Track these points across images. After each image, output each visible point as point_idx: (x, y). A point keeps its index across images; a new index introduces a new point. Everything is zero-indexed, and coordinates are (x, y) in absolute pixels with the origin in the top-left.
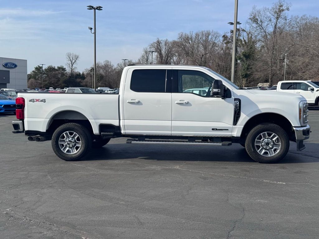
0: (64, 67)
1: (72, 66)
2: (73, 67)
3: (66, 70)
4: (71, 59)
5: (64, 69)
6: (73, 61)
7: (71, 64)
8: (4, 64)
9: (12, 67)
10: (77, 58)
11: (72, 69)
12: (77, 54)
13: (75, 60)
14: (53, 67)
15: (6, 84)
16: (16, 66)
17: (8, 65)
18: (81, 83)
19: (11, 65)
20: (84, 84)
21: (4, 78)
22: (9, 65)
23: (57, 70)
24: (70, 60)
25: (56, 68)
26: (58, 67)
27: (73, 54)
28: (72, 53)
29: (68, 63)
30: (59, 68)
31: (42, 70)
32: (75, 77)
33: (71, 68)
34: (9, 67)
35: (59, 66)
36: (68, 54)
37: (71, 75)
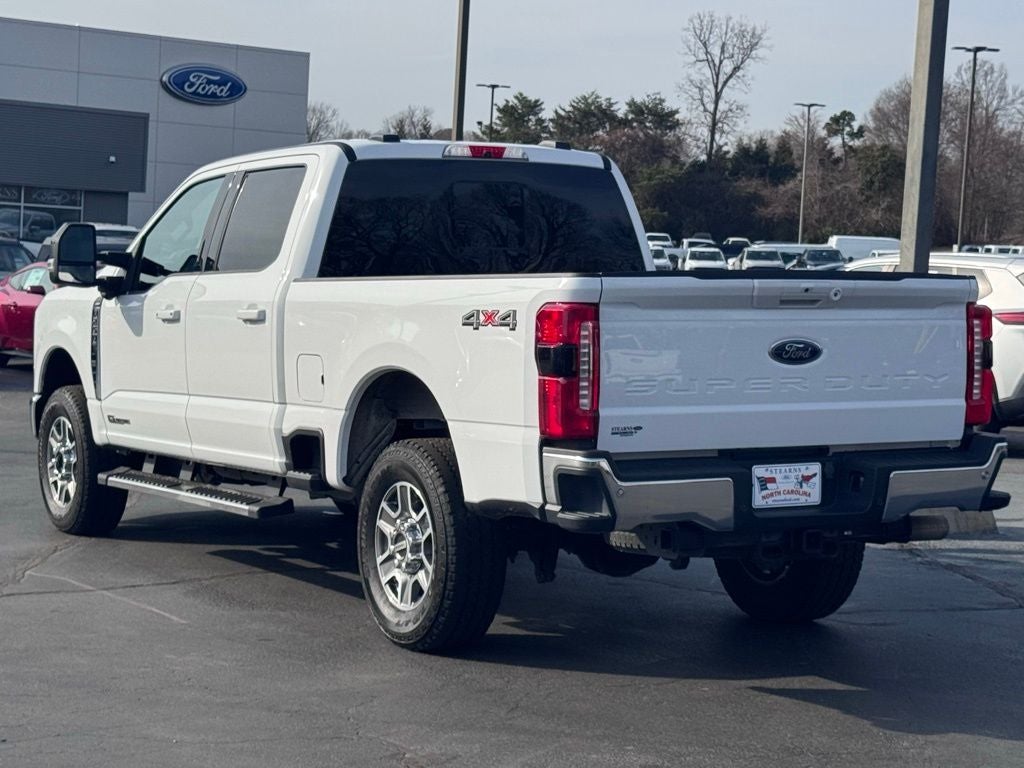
0: (669, 104)
1: (718, 96)
2: (722, 106)
3: (677, 124)
4: (716, 51)
5: (665, 119)
6: (728, 67)
7: (711, 87)
8: (165, 79)
9: (214, 95)
10: (750, 44)
11: (714, 114)
12: (754, 22)
13: (738, 57)
14: (604, 105)
15: (126, 194)
16: (237, 89)
17: (192, 85)
18: (764, 203)
19: (209, 82)
20: (777, 210)
21: (113, 159)
22: (197, 82)
23: (625, 122)
24: (710, 62)
25: (621, 110)
26: (632, 104)
27: (729, 19)
28: (720, 15)
29: (696, 77)
30: (637, 109)
31: (540, 121)
32: (730, 165)
33: (711, 107)
34: (194, 93)
35: (638, 100)
36: (697, 22)
37: (709, 155)
